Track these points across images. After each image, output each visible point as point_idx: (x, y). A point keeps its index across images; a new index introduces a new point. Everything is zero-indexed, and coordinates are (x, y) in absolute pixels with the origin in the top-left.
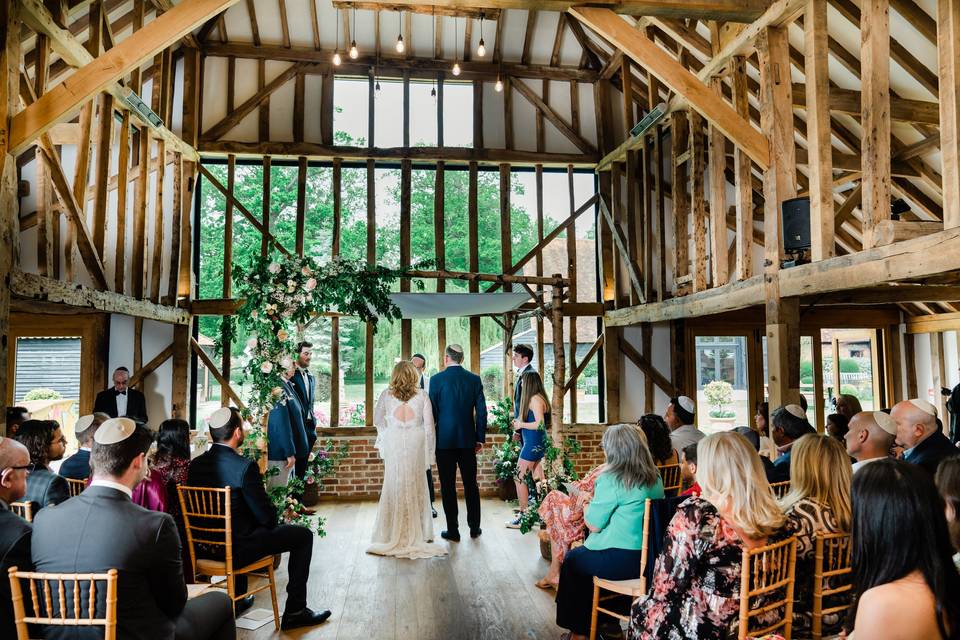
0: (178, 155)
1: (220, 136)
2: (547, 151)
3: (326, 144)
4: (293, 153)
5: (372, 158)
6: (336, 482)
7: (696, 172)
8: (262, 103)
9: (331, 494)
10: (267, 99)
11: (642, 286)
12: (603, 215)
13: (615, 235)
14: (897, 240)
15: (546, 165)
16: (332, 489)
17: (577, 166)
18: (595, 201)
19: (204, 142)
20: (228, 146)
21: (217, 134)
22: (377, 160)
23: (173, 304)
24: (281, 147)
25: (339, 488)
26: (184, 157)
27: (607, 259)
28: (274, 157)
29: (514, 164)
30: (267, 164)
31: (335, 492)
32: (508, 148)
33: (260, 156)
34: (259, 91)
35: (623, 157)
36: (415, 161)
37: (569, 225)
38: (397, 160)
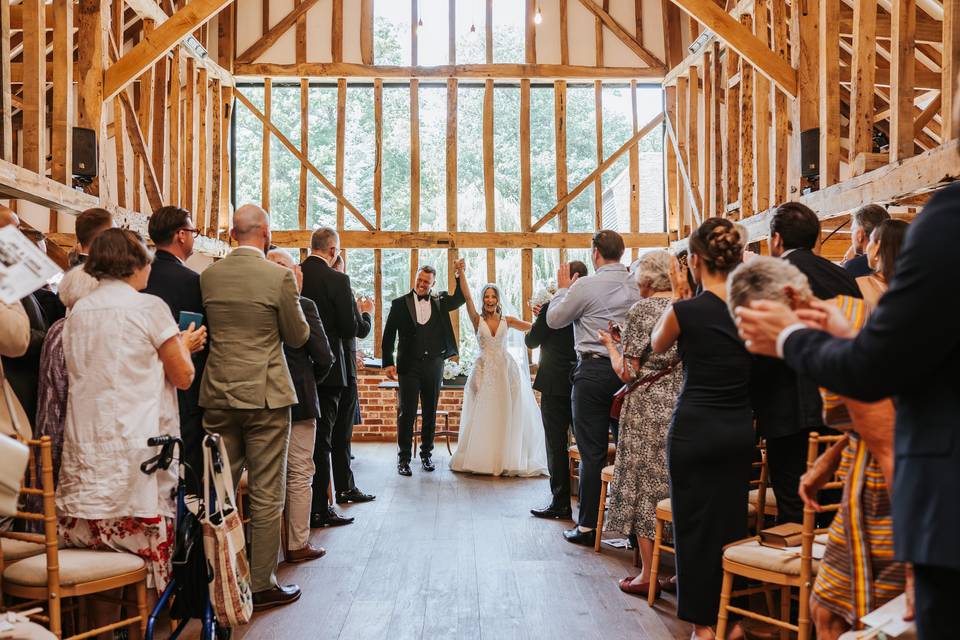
0: (216, 81)
1: (255, 59)
2: (606, 65)
3: (367, 63)
4: (332, 75)
5: (415, 77)
6: (380, 422)
7: (744, 96)
8: (299, 21)
9: (375, 435)
10: (303, 16)
11: (700, 213)
12: (669, 136)
13: (679, 159)
14: (867, 171)
15: (605, 81)
16: (376, 429)
17: (640, 80)
18: (660, 119)
19: (240, 65)
20: (264, 69)
21: (252, 57)
22: (421, 80)
23: (215, 236)
24: (320, 68)
25: (384, 429)
26: (222, 83)
27: (672, 184)
28: (312, 79)
29: (569, 80)
30: (305, 88)
31: (379, 432)
32: (563, 63)
33: (297, 79)
34: (296, 7)
35: (686, 73)
36: (461, 80)
37: (632, 146)
38: (444, 80)
